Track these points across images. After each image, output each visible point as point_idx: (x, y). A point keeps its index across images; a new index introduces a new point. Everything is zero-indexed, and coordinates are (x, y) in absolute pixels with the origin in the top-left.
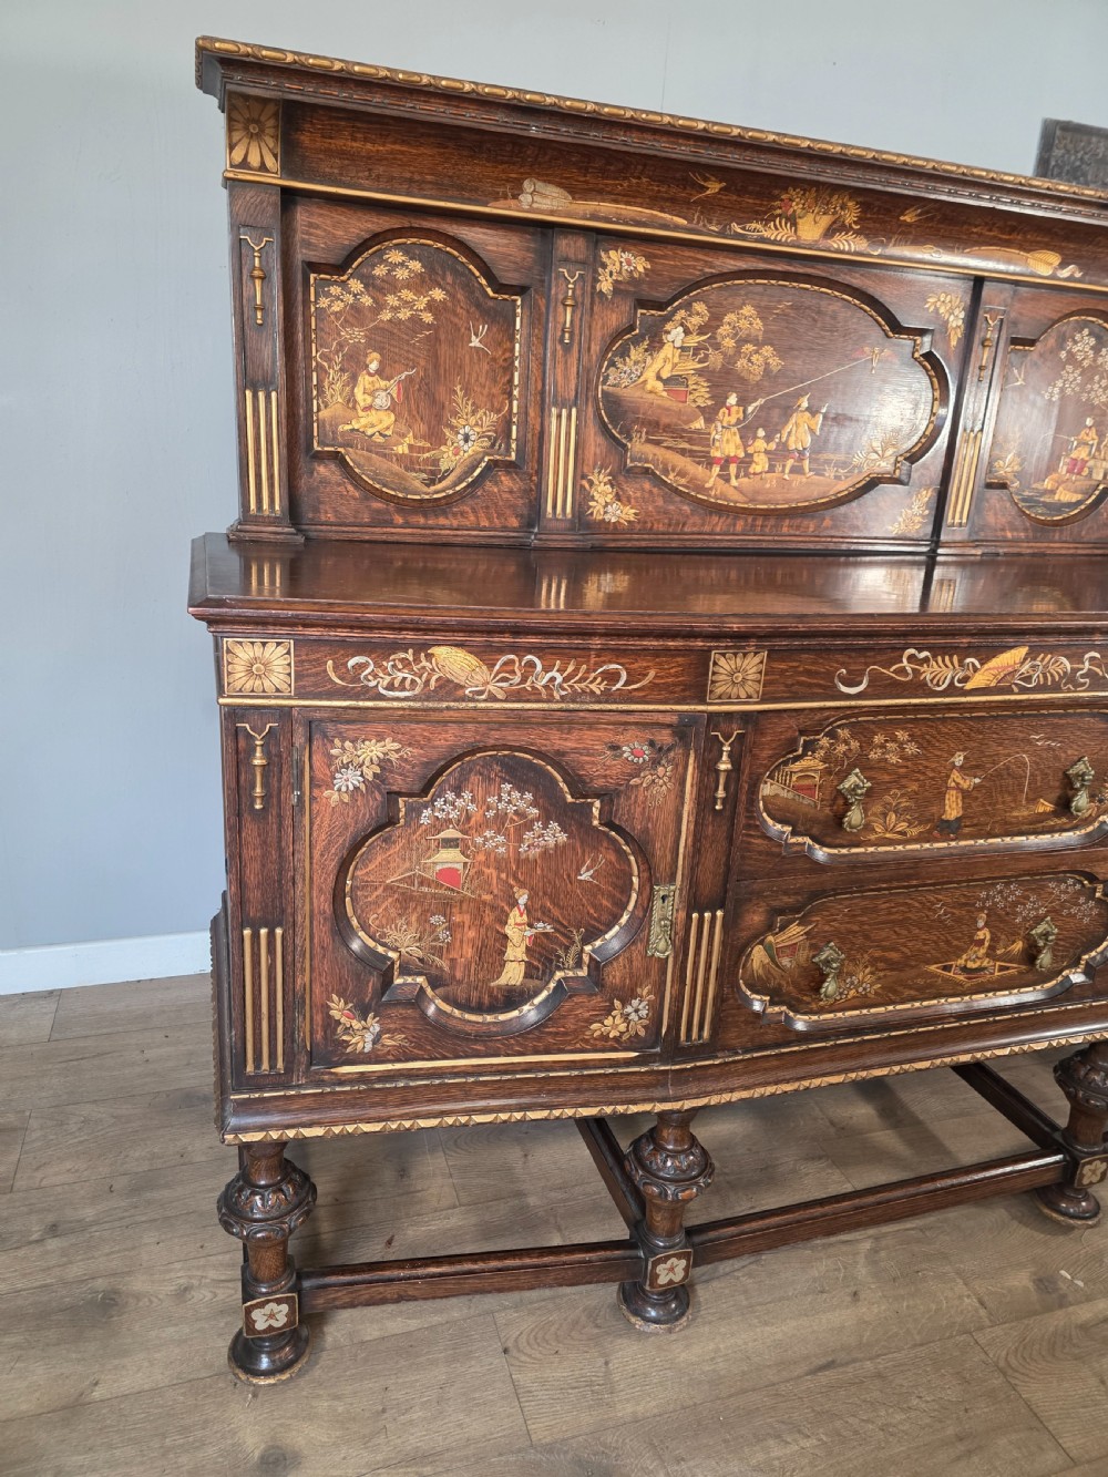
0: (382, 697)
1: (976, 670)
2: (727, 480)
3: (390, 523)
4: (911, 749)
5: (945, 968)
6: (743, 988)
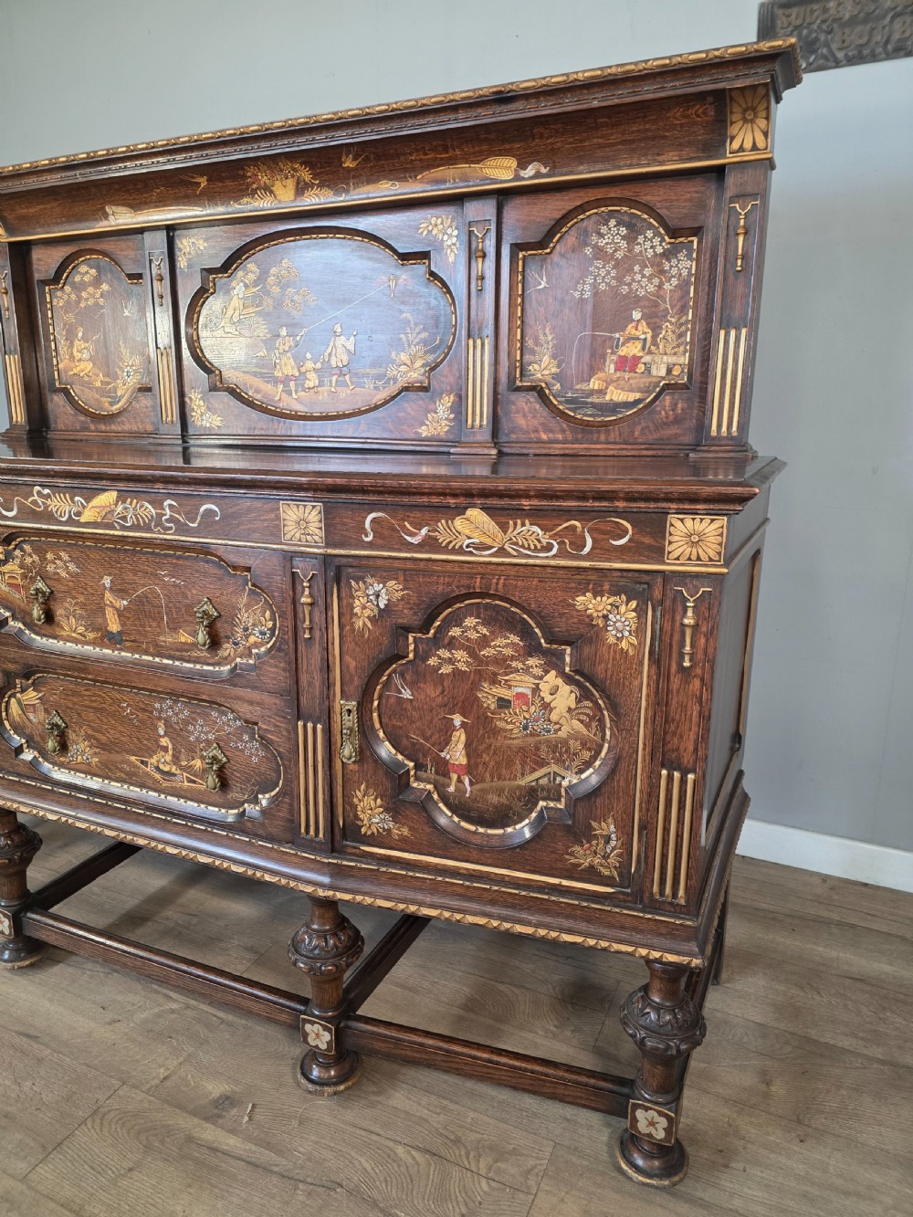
2: (290, 394)
3: (87, 429)
4: (72, 567)
5: (142, 762)
6: (8, 727)
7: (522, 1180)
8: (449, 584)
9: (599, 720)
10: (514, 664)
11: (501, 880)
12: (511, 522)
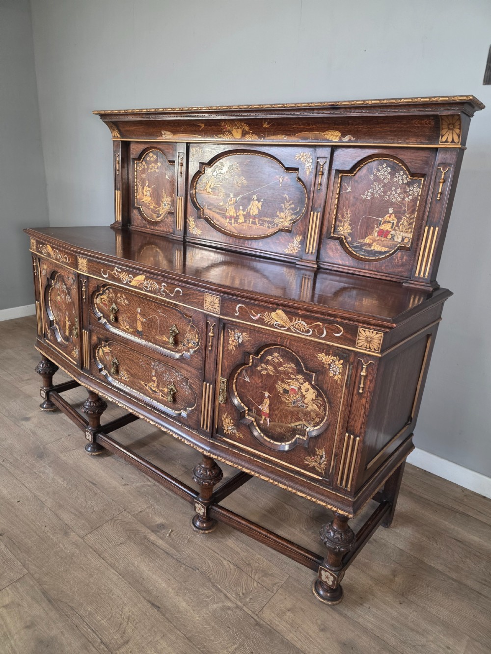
0: (43, 255)
1: (132, 279)
2: (231, 224)
3: (146, 227)
4: (126, 302)
5: (145, 385)
6: (98, 360)
7: (271, 586)
8: (267, 338)
9: (324, 407)
10: (292, 376)
11: (276, 464)
12: (294, 318)
